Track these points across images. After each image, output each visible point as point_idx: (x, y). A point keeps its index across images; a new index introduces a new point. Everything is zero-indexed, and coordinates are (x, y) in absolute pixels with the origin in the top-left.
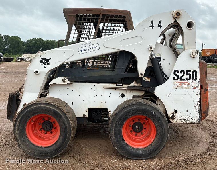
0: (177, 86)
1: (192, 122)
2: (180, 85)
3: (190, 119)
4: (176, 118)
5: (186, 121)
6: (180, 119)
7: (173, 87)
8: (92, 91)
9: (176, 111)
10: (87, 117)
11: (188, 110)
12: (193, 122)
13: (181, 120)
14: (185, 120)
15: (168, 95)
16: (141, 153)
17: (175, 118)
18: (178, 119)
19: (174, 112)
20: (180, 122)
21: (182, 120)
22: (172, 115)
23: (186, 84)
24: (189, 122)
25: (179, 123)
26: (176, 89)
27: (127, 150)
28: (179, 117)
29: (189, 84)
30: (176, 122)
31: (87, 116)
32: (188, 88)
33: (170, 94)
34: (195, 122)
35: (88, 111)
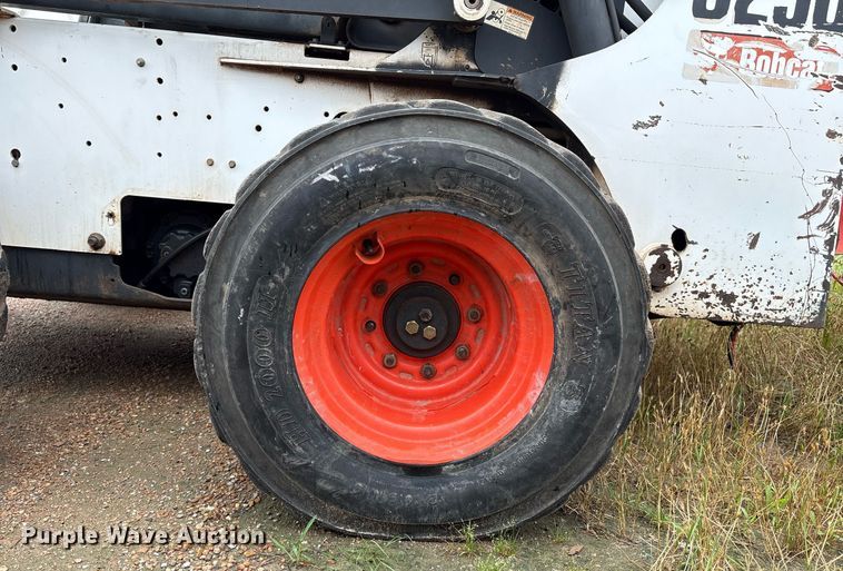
0: (711, 62)
1: (773, 316)
2: (734, 54)
3: (765, 296)
4: (675, 284)
5: (735, 306)
6: (701, 289)
7: (685, 66)
8: (143, 82)
9: (680, 240)
10: (112, 256)
11: (756, 237)
12: (781, 316)
13: (704, 295)
14: (728, 299)
15: (645, 126)
16: (576, 403)
17: (669, 280)
18: (690, 289)
19: (670, 244)
20: (698, 309)
21: (713, 299)
22: (655, 258)
23: (770, 54)
24: (753, 312)
25: (692, 315)
26: (704, 81)
27: (507, 485)
28: (693, 279)
29: (789, 55)
30: (677, 311)
31: (114, 244)
32: (783, 83)
33: (655, 120)
34: (792, 313)
35: (117, 211)
